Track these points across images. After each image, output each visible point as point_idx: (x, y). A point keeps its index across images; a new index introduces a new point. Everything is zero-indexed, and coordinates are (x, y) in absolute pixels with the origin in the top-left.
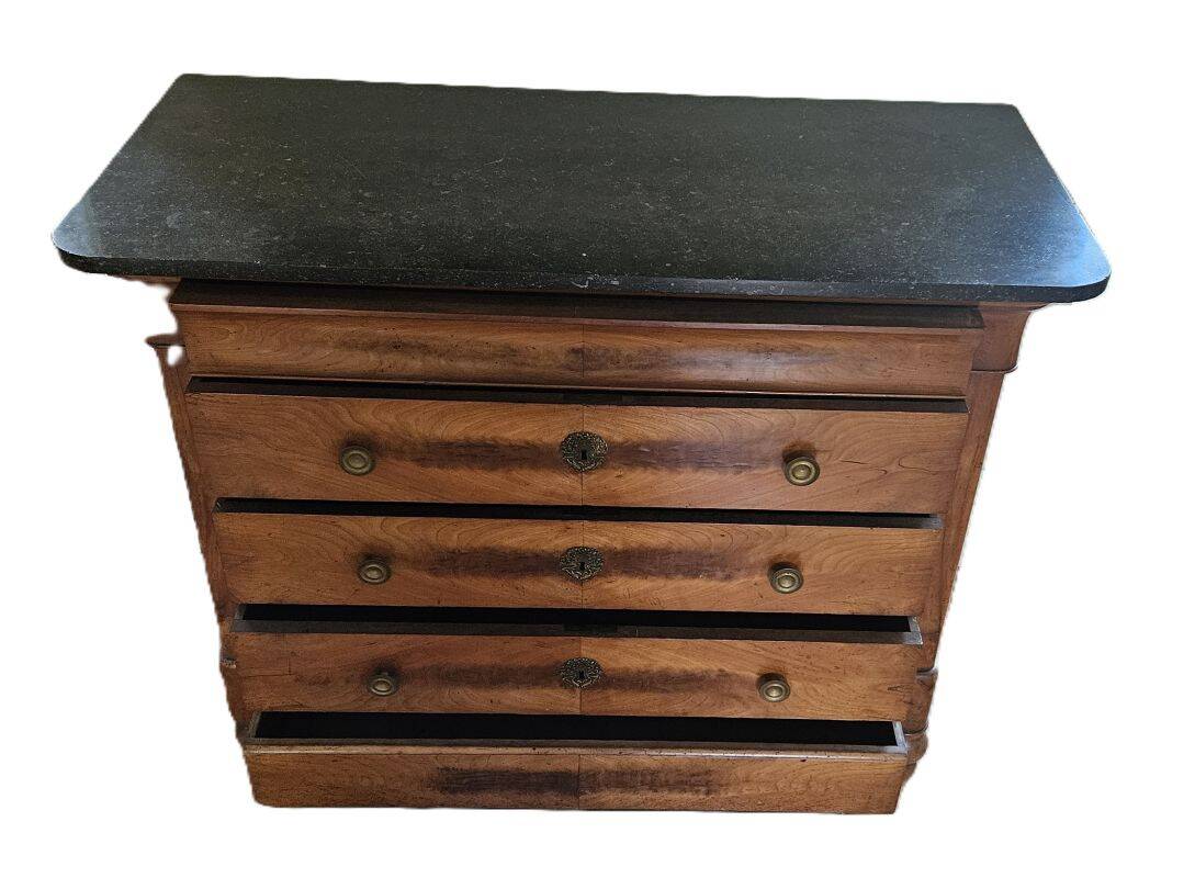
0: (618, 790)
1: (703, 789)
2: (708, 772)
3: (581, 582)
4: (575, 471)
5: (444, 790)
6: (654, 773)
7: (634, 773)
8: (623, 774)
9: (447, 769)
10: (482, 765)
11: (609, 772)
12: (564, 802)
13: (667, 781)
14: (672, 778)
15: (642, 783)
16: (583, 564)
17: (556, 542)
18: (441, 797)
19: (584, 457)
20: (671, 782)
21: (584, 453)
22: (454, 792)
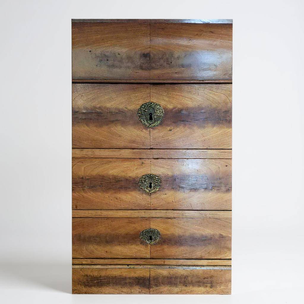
0: (169, 286)
1: (209, 285)
2: (212, 277)
3: (150, 194)
4: (146, 127)
5: (86, 286)
6: (186, 277)
7: (176, 278)
8: (171, 278)
9: (87, 276)
10: (103, 274)
11: (164, 277)
12: (143, 291)
13: (192, 281)
14: (194, 280)
15: (180, 282)
16: (151, 184)
17: (137, 172)
18: (85, 289)
19: (151, 118)
20: (194, 281)
21: (151, 115)
22: (90, 286)
